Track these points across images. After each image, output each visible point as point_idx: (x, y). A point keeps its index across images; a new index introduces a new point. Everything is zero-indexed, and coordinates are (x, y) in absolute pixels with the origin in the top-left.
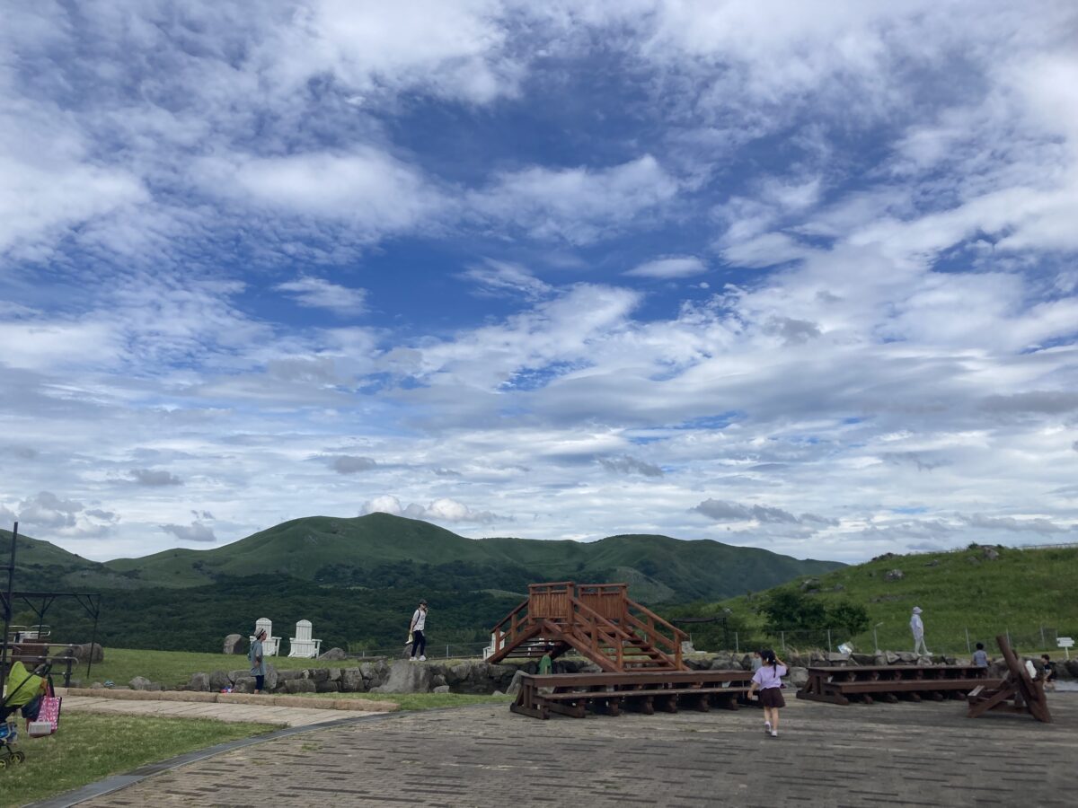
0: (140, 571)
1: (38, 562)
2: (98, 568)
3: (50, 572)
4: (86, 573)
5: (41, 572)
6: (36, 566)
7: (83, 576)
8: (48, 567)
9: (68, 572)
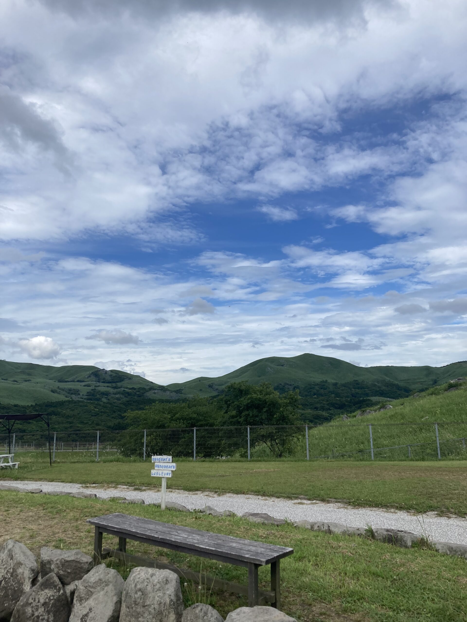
0: (182, 390)
1: (133, 386)
2: (162, 388)
3: (139, 391)
4: (156, 391)
5: (135, 391)
6: (133, 388)
7: (155, 393)
8: (139, 389)
9: (148, 391)
